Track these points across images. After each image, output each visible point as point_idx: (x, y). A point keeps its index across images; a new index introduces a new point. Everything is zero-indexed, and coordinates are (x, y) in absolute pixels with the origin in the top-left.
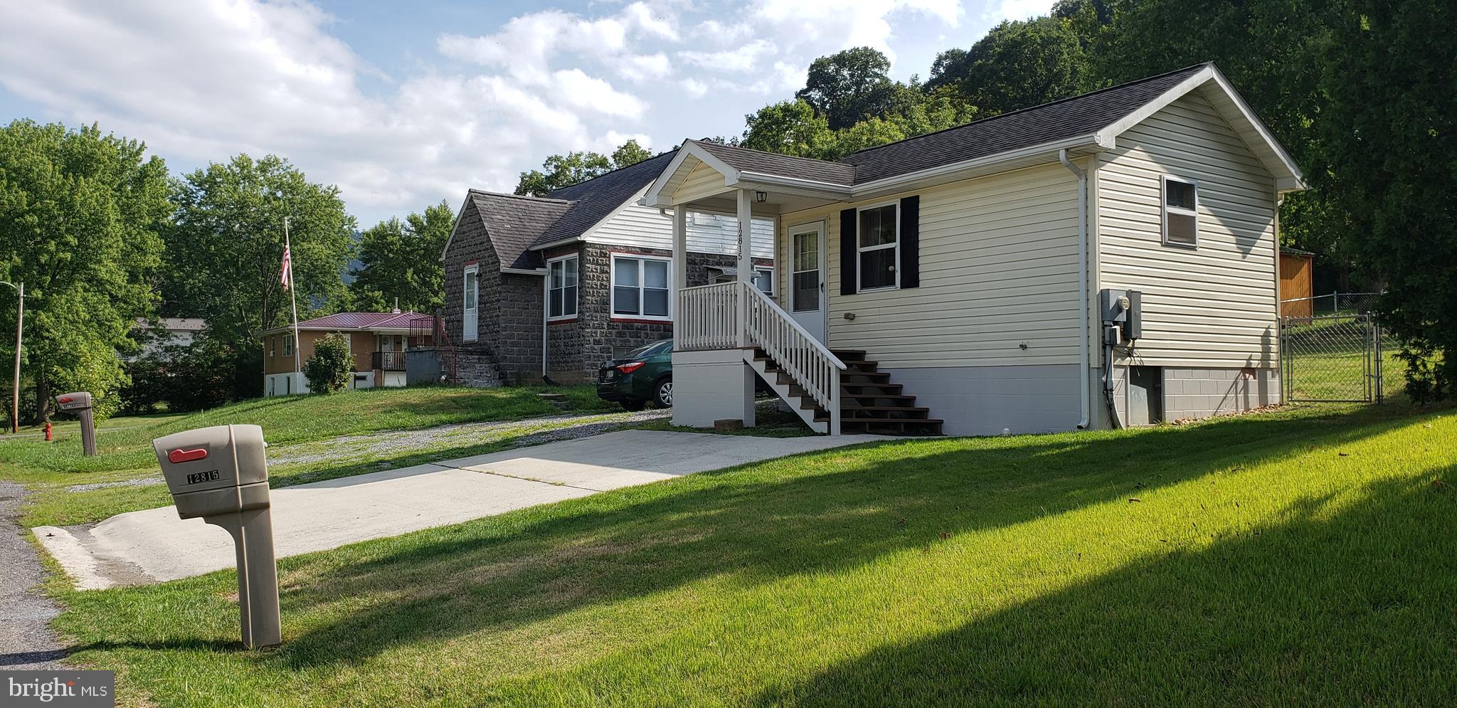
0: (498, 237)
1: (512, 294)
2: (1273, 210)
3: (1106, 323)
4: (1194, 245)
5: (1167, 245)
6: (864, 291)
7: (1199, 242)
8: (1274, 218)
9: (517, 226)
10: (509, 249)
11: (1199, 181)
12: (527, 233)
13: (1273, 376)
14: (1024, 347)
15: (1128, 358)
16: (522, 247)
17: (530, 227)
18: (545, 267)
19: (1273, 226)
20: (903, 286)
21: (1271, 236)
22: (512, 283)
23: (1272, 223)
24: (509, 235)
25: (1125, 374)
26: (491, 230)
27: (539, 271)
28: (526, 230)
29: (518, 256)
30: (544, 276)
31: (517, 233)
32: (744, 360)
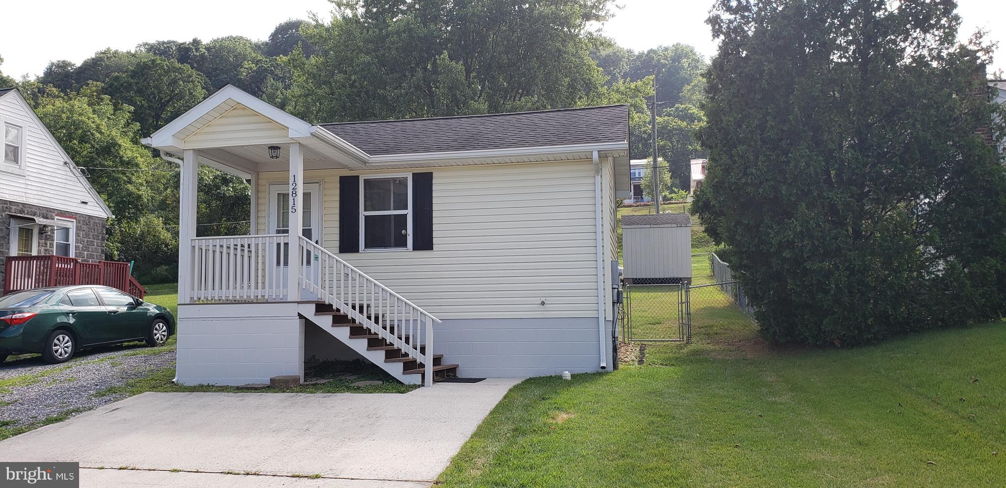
3: (614, 286)
6: (368, 250)
14: (543, 303)
20: (415, 248)
32: (299, 315)
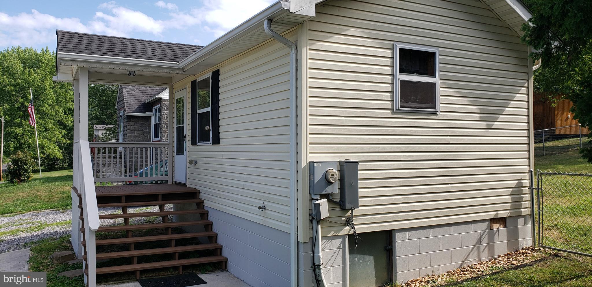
0: (128, 96)
1: (133, 127)
2: (528, 73)
3: (313, 196)
4: (435, 110)
5: (398, 112)
6: (199, 144)
7: (439, 107)
8: (528, 80)
9: (142, 90)
10: (134, 102)
11: (440, 49)
12: (147, 94)
13: (525, 223)
14: (264, 208)
15: (347, 228)
16: (141, 101)
17: (151, 90)
18: (152, 112)
19: (528, 88)
20: (213, 142)
21: (524, 97)
22: (133, 121)
23: (526, 85)
24: (136, 95)
25: (343, 243)
26: (126, 92)
27: (147, 114)
28: (147, 92)
29: (138, 106)
30: (151, 117)
31: (141, 93)
